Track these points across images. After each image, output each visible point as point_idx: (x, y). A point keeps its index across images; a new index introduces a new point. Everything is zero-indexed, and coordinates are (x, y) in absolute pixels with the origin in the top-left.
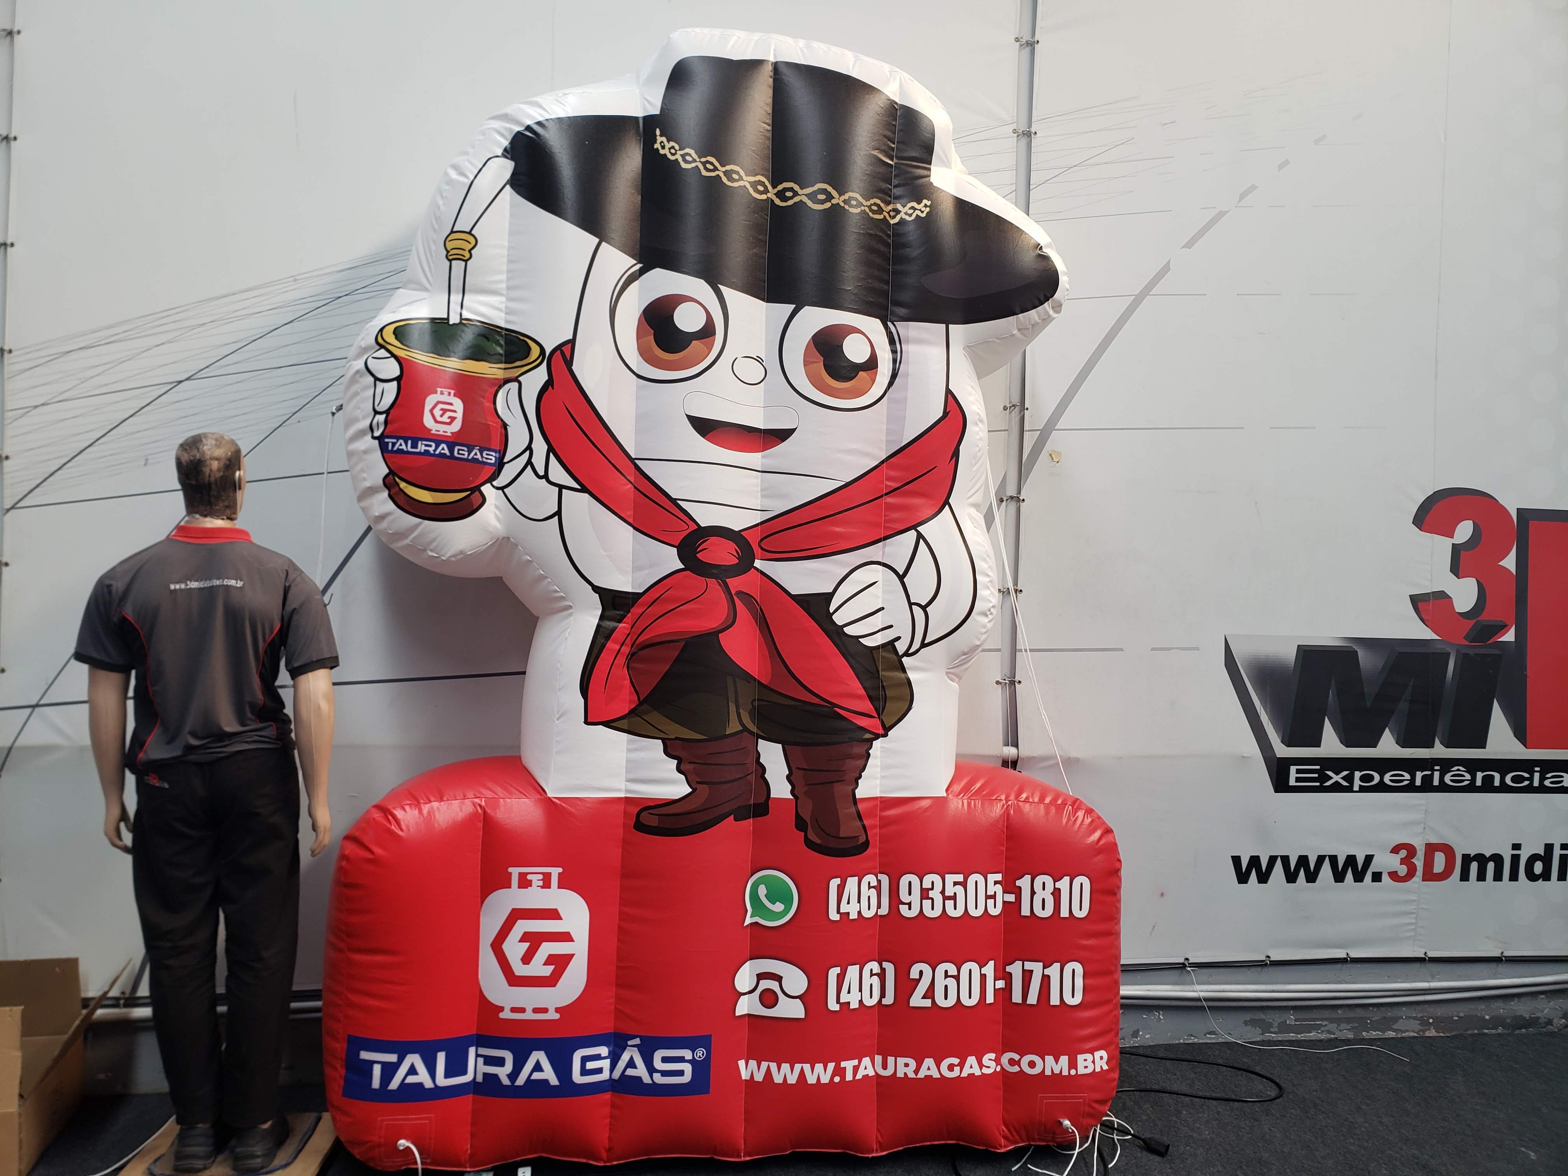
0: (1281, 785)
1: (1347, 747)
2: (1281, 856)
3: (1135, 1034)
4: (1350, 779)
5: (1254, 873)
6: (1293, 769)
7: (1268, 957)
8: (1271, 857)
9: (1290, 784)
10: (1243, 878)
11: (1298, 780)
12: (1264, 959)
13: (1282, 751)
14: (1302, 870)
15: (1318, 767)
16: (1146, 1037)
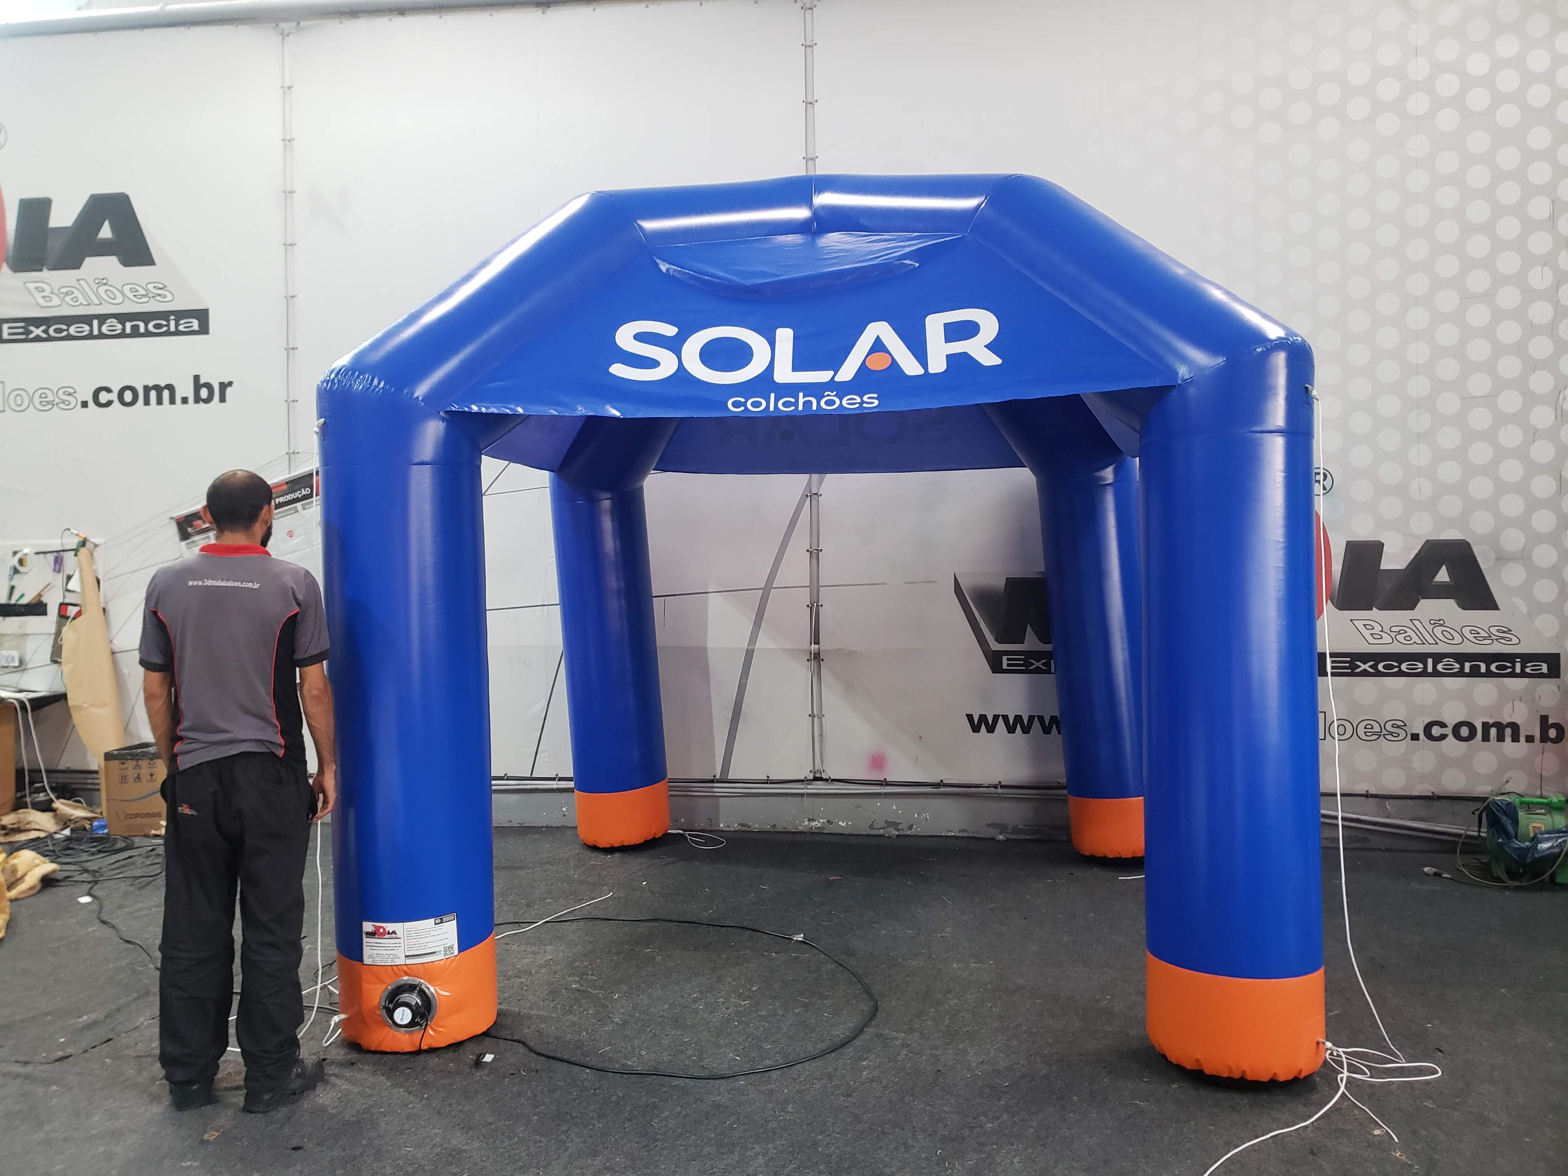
0: (996, 668)
1: (1044, 643)
2: (1002, 715)
3: (911, 827)
4: (1047, 664)
5: (983, 726)
6: (1005, 658)
7: (1000, 782)
8: (994, 716)
9: (1004, 668)
10: (976, 729)
11: (1008, 665)
12: (997, 783)
13: (995, 646)
14: (1019, 725)
15: (1023, 657)
16: (919, 829)
